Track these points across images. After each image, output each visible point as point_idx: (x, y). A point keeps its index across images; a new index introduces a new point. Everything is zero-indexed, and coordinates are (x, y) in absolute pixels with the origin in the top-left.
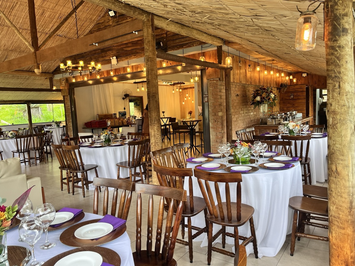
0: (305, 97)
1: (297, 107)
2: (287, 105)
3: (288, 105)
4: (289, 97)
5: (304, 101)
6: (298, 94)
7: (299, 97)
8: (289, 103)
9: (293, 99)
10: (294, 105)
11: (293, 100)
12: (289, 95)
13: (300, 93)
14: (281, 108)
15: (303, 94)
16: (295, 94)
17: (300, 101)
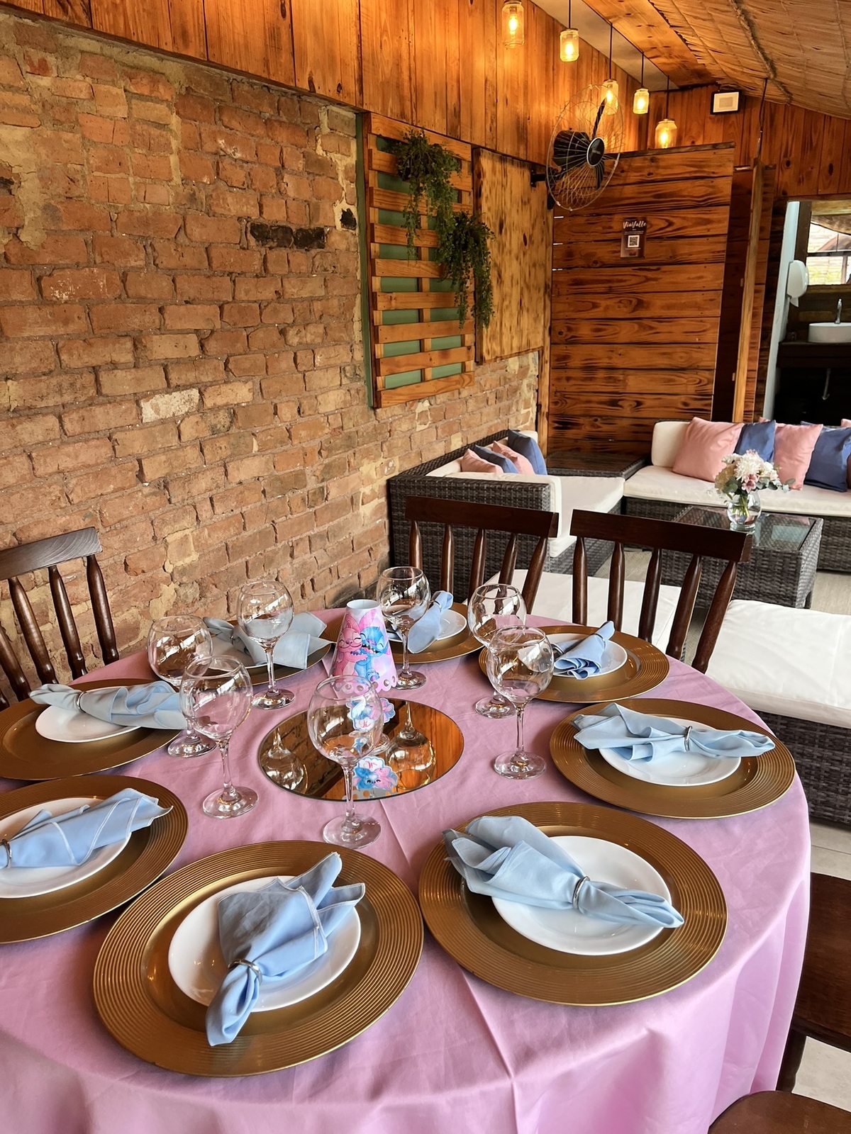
0: (723, 247)
1: (660, 319)
2: (595, 306)
3: (603, 303)
4: (612, 247)
5: (713, 276)
6: (678, 222)
7: (684, 249)
8: (610, 291)
9: (638, 262)
10: (640, 304)
11: (642, 266)
12: (616, 227)
13: (692, 215)
14: (560, 326)
15: (708, 222)
16: (657, 222)
17: (684, 276)
